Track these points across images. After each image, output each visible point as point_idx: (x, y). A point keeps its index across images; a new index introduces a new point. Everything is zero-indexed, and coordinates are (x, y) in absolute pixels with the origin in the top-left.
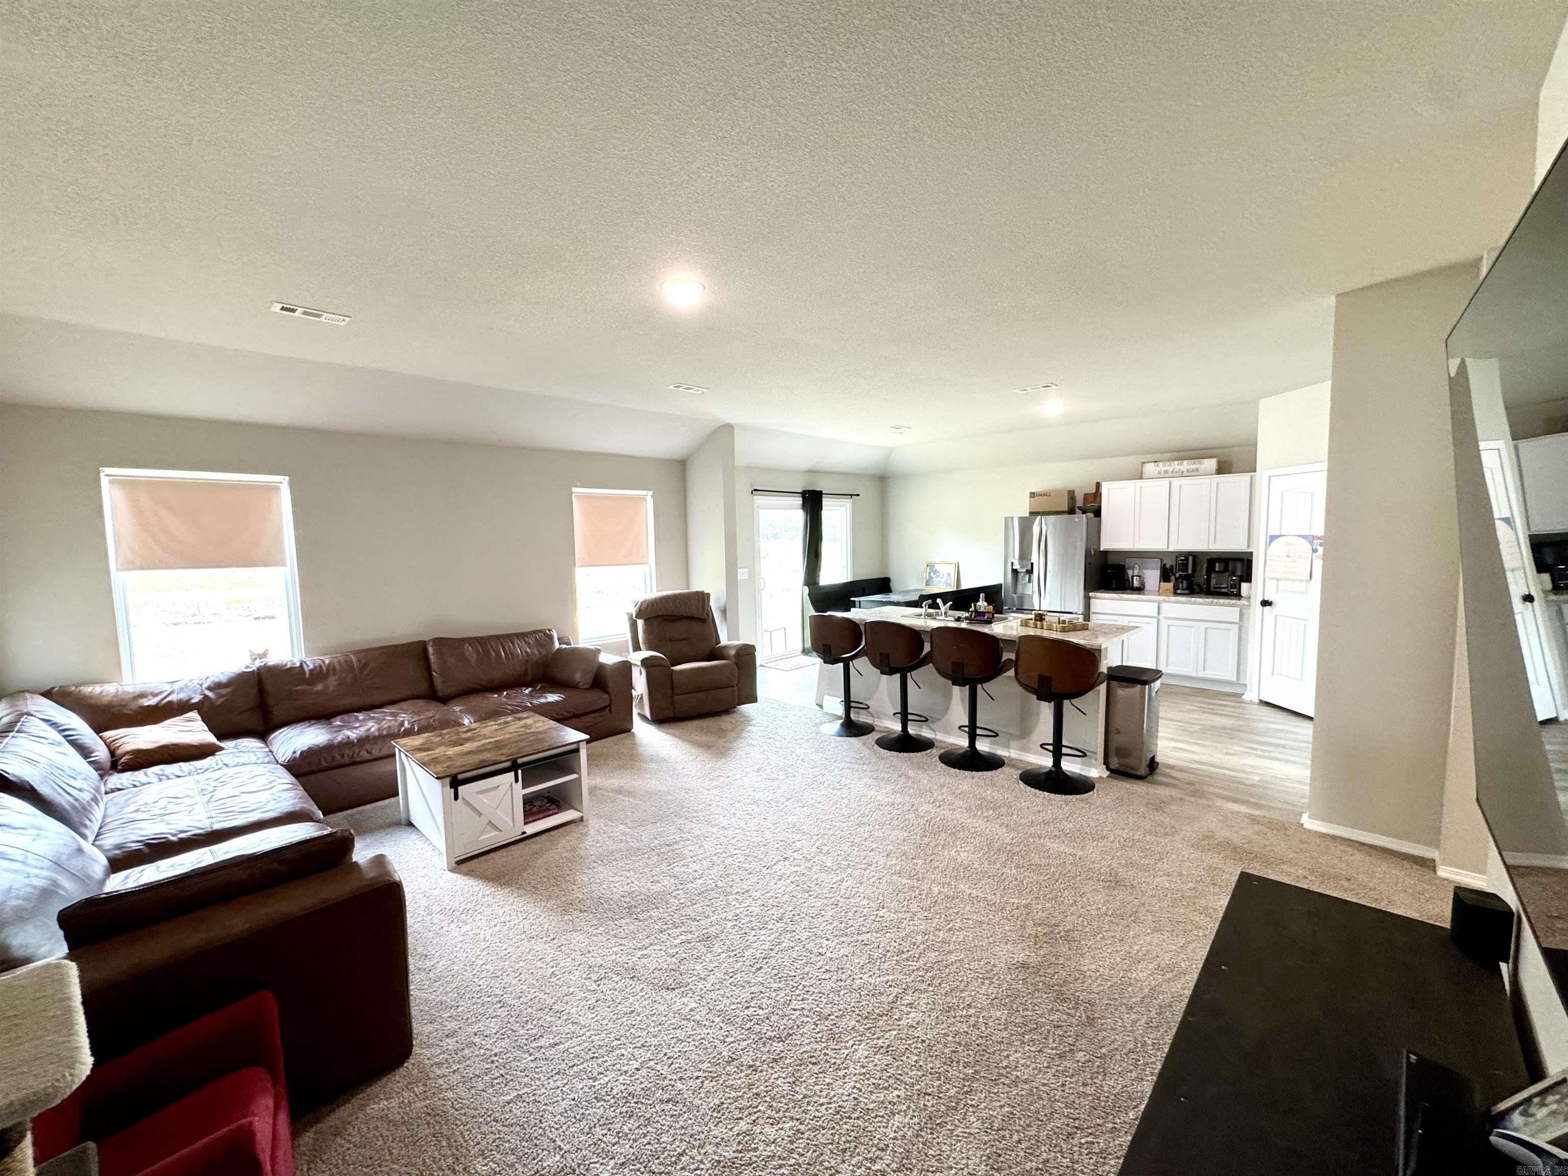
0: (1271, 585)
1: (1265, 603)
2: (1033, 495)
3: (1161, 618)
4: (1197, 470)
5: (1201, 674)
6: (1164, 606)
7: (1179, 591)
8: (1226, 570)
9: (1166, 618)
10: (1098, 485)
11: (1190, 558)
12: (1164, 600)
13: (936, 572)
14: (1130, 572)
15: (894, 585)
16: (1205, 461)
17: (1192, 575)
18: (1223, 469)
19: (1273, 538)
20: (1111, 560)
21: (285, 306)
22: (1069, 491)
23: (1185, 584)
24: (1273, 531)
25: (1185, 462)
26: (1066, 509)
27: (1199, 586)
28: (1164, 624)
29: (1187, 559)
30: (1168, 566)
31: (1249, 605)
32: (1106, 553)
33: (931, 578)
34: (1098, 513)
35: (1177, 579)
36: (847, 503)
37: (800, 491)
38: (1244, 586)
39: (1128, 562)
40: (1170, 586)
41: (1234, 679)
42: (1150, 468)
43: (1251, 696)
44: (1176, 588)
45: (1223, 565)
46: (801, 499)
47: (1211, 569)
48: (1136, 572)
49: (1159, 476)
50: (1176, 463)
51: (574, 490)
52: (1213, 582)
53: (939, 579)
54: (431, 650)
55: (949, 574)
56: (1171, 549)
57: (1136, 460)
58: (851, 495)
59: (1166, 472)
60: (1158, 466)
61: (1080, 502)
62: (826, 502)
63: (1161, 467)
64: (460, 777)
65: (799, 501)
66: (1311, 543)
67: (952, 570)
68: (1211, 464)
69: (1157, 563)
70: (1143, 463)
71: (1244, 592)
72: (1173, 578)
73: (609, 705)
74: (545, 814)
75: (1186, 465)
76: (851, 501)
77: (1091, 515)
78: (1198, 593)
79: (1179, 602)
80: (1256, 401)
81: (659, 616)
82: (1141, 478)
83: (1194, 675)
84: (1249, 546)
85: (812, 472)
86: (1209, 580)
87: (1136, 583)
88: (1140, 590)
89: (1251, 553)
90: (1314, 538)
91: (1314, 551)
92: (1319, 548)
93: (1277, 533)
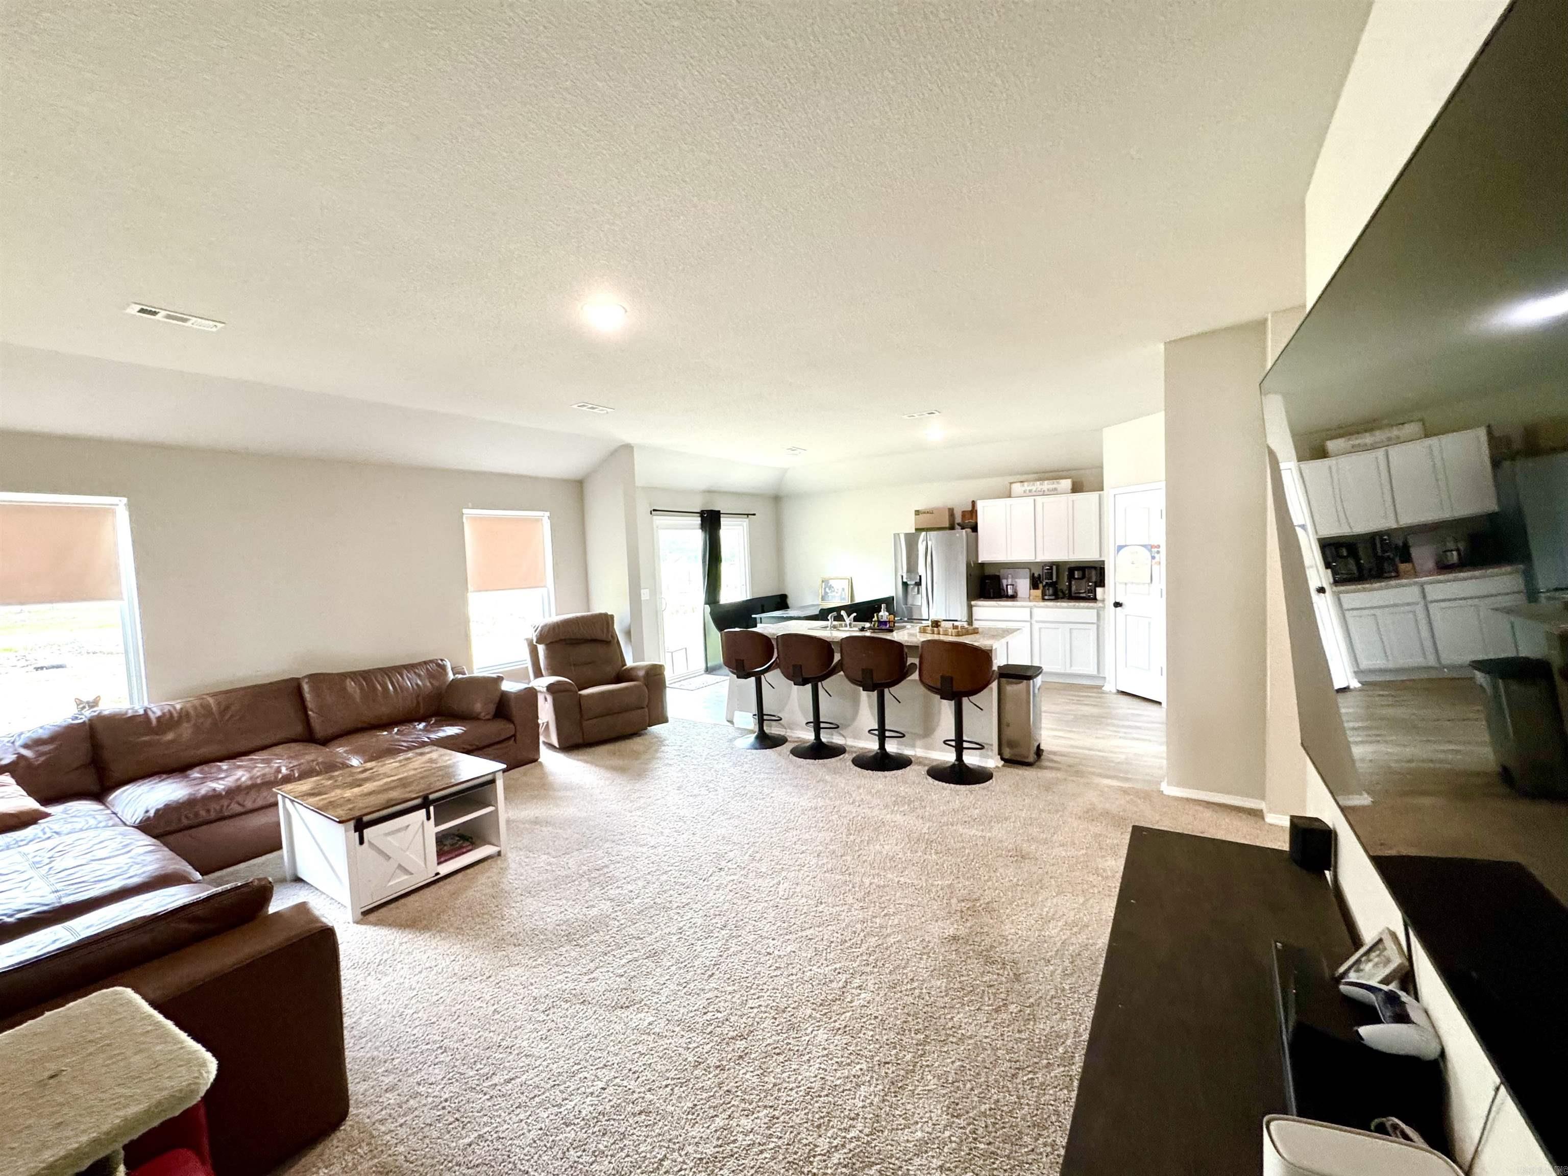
0: (1120, 588)
1: (1117, 605)
2: (917, 513)
3: (1033, 622)
4: (1055, 489)
5: (1068, 671)
6: (1035, 610)
7: (1046, 597)
8: (1083, 577)
9: (1037, 622)
10: (974, 503)
11: (1054, 567)
12: (1035, 606)
13: (830, 587)
14: (1004, 582)
15: (790, 601)
16: (1062, 481)
17: (1056, 583)
18: (1077, 488)
19: (1120, 548)
20: (989, 571)
21: (145, 308)
22: (949, 509)
23: (1051, 591)
24: (1120, 542)
25: (1046, 482)
26: (947, 525)
27: (1063, 592)
28: (1036, 626)
29: (1051, 569)
30: (1036, 575)
31: (1104, 607)
32: (983, 565)
33: (826, 593)
34: (975, 529)
35: (1044, 587)
36: (745, 522)
37: (699, 511)
38: (1099, 590)
39: (1003, 572)
40: (1038, 592)
41: (1095, 673)
42: (1017, 488)
43: (1110, 687)
44: (1044, 594)
45: (1081, 572)
46: (699, 519)
47: (1071, 577)
48: (1010, 581)
49: (1025, 495)
50: (1038, 483)
51: (465, 511)
52: (1074, 588)
53: (834, 594)
54: (306, 688)
55: (843, 589)
56: (1038, 560)
57: (1004, 481)
58: (748, 515)
59: (1030, 491)
60: (1023, 486)
61: (958, 519)
62: (724, 521)
63: (1026, 487)
64: (365, 819)
65: (697, 521)
66: (1150, 551)
67: (845, 584)
68: (1067, 484)
69: (1026, 572)
70: (1011, 483)
71: (1099, 596)
72: (1041, 586)
73: (514, 736)
74: (460, 852)
75: (1047, 485)
76: (747, 520)
77: (969, 530)
78: (1062, 598)
79: (1047, 607)
80: (1101, 429)
81: (561, 640)
82: (1010, 497)
83: (1063, 671)
84: (1100, 556)
85: (710, 492)
86: (1070, 586)
87: (1010, 592)
88: (1013, 597)
89: (1103, 562)
90: (1152, 547)
91: (1153, 558)
92: (1156, 555)
93: (1123, 544)
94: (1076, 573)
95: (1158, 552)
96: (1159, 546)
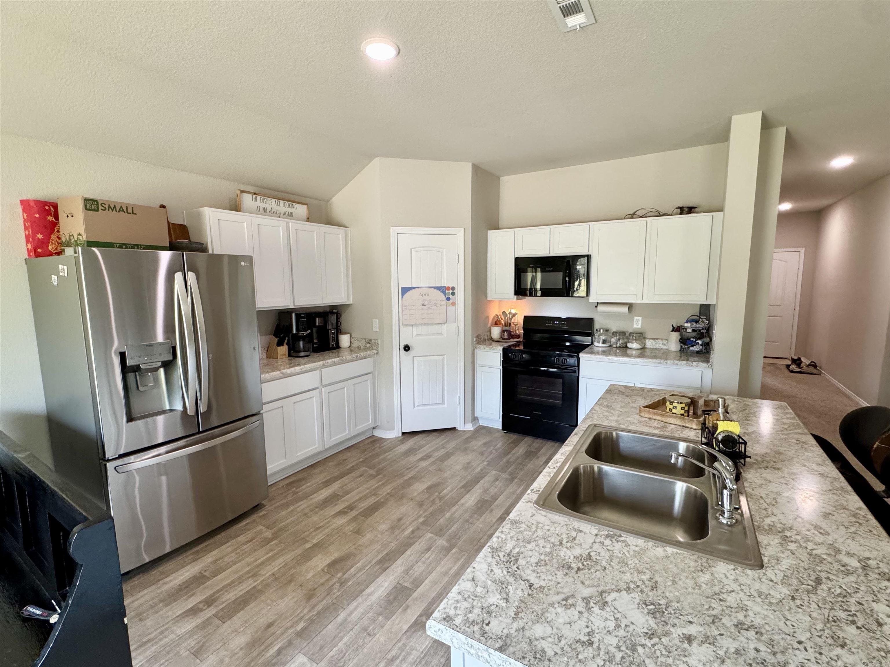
1: (407, 348)
3: (322, 387)
4: (291, 214)
6: (324, 372)
8: (326, 324)
12: (324, 367)
16: (297, 205)
19: (406, 290)
24: (406, 284)
25: (281, 202)
31: (380, 353)
35: (291, 341)
38: (340, 337)
42: (247, 200)
43: (392, 432)
45: (322, 319)
50: (273, 200)
56: (293, 306)
59: (263, 208)
60: (256, 199)
63: (259, 202)
66: (445, 294)
68: (302, 210)
70: (242, 192)
71: (343, 344)
72: (283, 339)
75: (282, 206)
82: (238, 211)
84: (348, 299)
90: (448, 288)
91: (448, 299)
92: (451, 296)
93: (409, 286)
94: (317, 319)
95: (453, 294)
96: (453, 288)
